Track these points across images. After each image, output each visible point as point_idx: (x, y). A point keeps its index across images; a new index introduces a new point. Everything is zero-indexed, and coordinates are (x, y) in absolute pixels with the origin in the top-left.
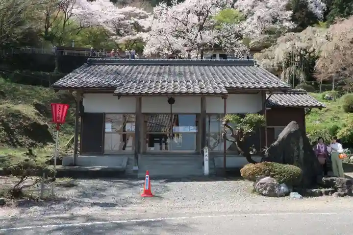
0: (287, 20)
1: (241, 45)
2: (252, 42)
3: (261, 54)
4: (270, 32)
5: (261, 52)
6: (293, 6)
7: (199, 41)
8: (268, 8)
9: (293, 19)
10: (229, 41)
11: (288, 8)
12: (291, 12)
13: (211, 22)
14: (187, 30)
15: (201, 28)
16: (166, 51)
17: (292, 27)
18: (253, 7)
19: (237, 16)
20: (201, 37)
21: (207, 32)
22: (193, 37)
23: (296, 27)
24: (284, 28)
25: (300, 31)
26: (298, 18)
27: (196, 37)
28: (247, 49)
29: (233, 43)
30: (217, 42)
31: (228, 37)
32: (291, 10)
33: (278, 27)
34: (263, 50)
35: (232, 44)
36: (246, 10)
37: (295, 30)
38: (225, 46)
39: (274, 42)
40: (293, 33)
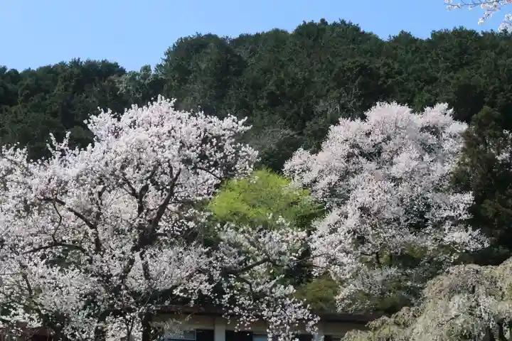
0: (456, 222)
1: (288, 301)
2: (344, 292)
3: (371, 333)
4: (406, 259)
5: (368, 329)
6: (476, 177)
7: (136, 281)
8: (394, 179)
9: (477, 219)
10: (247, 286)
11: (459, 182)
12: (468, 197)
13: (189, 219)
14: (98, 243)
15: (147, 238)
16: (20, 315)
17: (473, 246)
18: (345, 175)
19: (296, 203)
20: (145, 267)
21: (168, 253)
22: (117, 269)
23: (486, 245)
24: (450, 248)
25: (498, 261)
26: (491, 215)
27: (127, 270)
28: (308, 314)
29: (262, 294)
30: (206, 288)
31: (243, 271)
32: (465, 189)
33: (429, 244)
34: (374, 323)
35: (257, 297)
36: (322, 184)
37: (484, 258)
38: (233, 300)
39: (412, 296)
40: (476, 267)
